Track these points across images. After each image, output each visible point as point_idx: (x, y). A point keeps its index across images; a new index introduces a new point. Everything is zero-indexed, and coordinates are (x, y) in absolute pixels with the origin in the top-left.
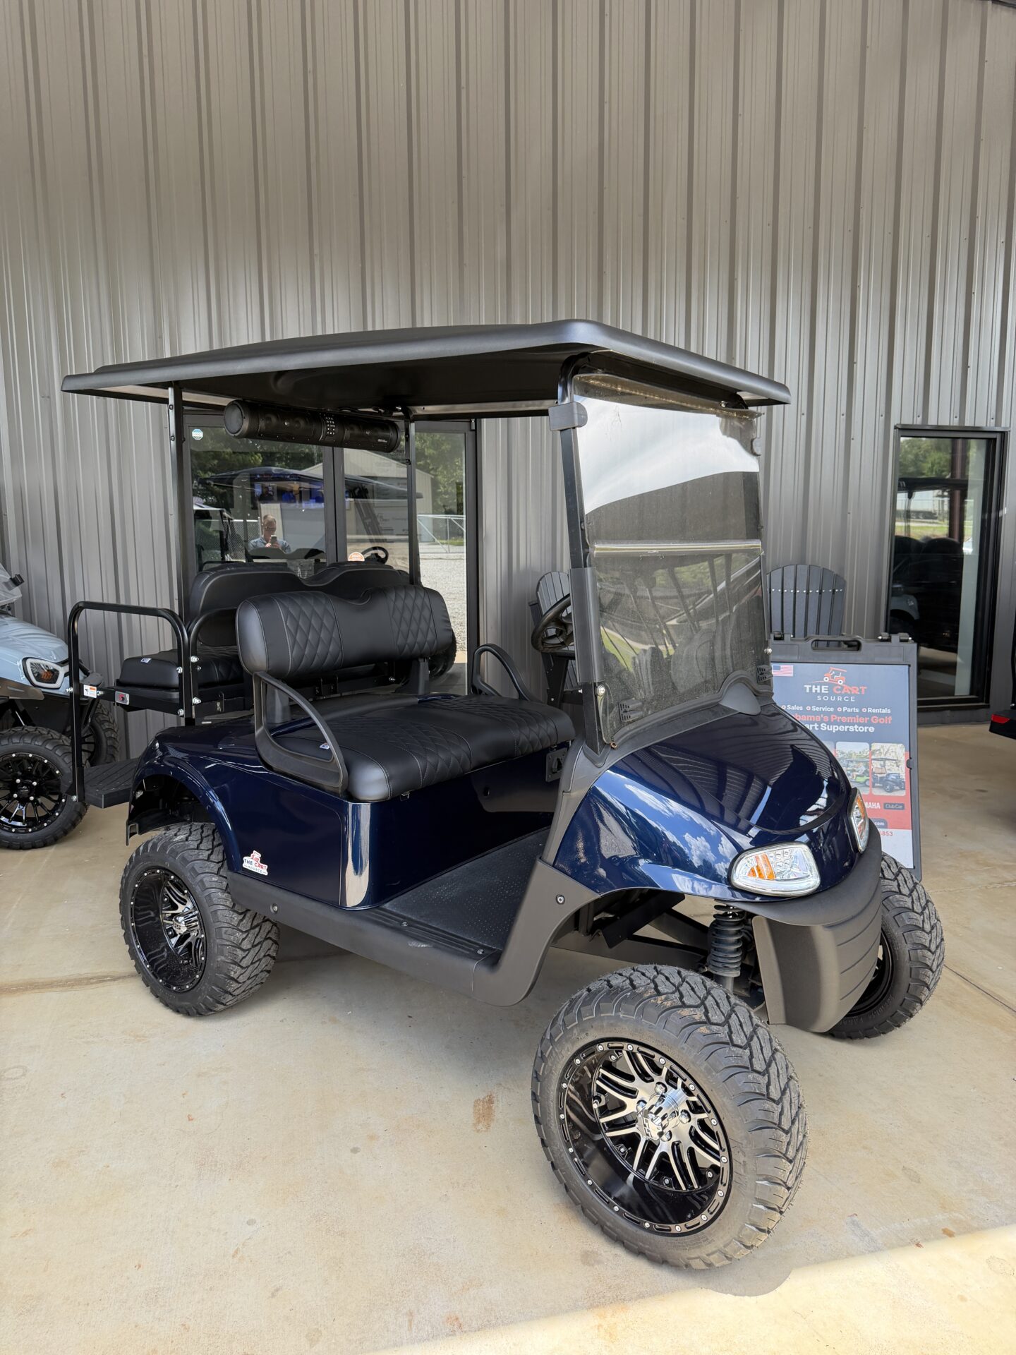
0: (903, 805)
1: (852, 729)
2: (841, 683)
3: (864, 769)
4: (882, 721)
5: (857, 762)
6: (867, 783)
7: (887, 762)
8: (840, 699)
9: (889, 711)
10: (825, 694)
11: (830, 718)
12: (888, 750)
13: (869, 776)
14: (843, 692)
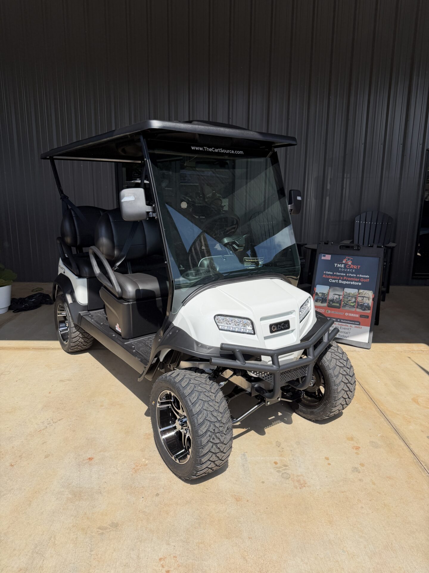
0: (368, 316)
1: (352, 283)
2: (350, 263)
3: (354, 300)
4: (365, 280)
5: (352, 297)
6: (355, 306)
7: (364, 298)
8: (348, 270)
9: (368, 277)
10: (343, 268)
11: (343, 278)
12: (366, 293)
13: (356, 303)
14: (350, 268)
